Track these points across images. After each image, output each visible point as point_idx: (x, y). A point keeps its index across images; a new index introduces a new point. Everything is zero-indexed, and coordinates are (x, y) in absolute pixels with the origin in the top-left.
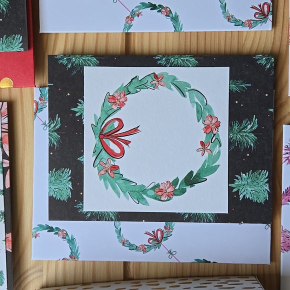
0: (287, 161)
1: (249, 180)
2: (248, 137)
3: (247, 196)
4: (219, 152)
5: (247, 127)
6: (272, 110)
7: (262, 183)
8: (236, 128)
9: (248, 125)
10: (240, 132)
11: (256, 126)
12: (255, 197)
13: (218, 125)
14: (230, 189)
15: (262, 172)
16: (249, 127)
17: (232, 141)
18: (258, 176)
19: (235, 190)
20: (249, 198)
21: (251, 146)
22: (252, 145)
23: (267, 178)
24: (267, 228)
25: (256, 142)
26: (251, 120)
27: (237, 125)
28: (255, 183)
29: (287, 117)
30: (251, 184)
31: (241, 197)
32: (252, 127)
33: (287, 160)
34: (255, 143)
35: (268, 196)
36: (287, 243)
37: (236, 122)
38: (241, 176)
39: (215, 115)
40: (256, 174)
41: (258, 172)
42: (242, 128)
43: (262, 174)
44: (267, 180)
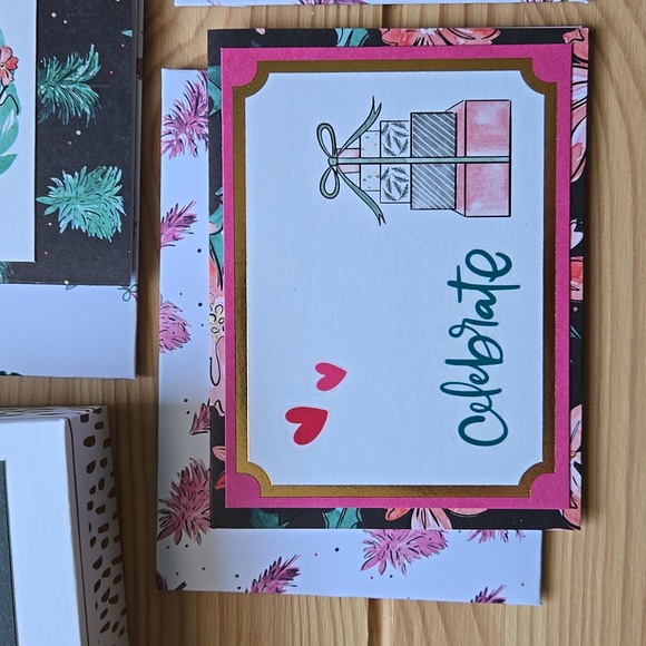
0: (170, 150)
1: (81, 189)
2: (79, 92)
3: (76, 225)
4: (15, 127)
5: (75, 70)
6: (129, 33)
7: (109, 194)
8: (52, 72)
9: (79, 66)
10: (61, 81)
11: (97, 69)
12: (93, 225)
13: (12, 65)
14: (39, 208)
15: (109, 172)
16: (81, 70)
17: (43, 101)
18: (100, 179)
19: (49, 211)
20: (80, 228)
21: (84, 113)
22: (88, 111)
23: (118, 184)
24: (127, 297)
25: (96, 105)
26: (84, 55)
27: (55, 67)
28: (93, 196)
29: (177, 55)
30: (84, 197)
31: (63, 225)
32: (87, 71)
33: (169, 147)
34: (94, 106)
35: (120, 224)
36: (170, 331)
37: (52, 60)
38: (62, 179)
39: (8, 44)
40: (96, 174)
41: (101, 171)
42: (65, 72)
43: (107, 175)
44: (119, 188)
